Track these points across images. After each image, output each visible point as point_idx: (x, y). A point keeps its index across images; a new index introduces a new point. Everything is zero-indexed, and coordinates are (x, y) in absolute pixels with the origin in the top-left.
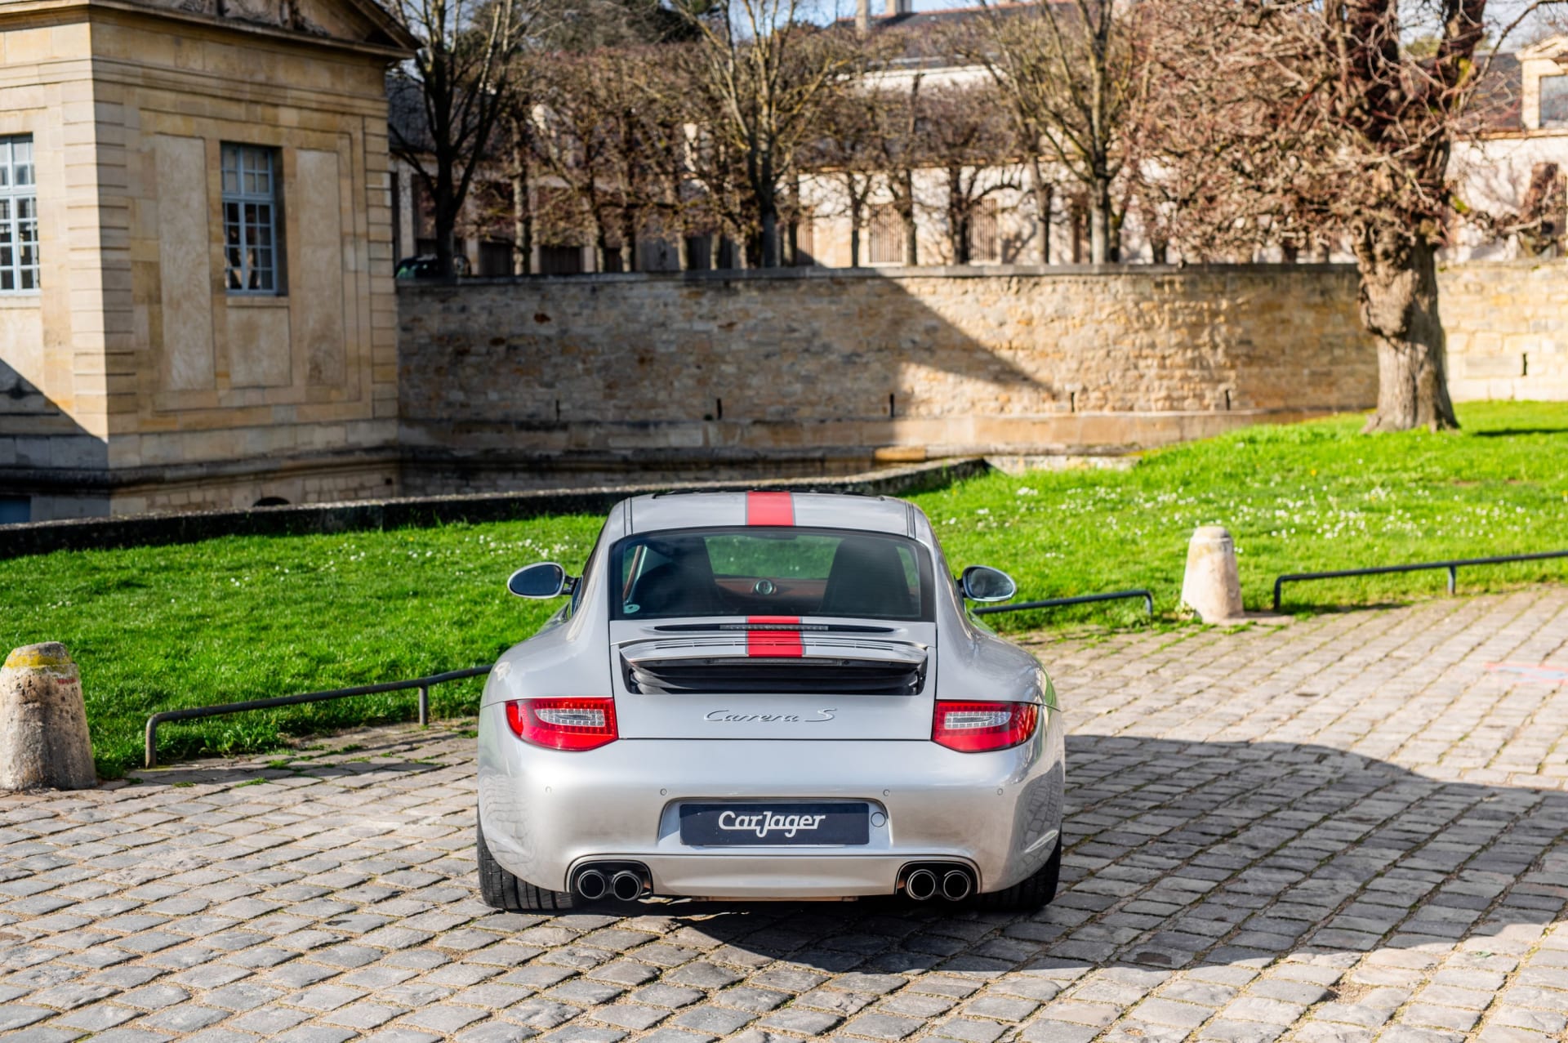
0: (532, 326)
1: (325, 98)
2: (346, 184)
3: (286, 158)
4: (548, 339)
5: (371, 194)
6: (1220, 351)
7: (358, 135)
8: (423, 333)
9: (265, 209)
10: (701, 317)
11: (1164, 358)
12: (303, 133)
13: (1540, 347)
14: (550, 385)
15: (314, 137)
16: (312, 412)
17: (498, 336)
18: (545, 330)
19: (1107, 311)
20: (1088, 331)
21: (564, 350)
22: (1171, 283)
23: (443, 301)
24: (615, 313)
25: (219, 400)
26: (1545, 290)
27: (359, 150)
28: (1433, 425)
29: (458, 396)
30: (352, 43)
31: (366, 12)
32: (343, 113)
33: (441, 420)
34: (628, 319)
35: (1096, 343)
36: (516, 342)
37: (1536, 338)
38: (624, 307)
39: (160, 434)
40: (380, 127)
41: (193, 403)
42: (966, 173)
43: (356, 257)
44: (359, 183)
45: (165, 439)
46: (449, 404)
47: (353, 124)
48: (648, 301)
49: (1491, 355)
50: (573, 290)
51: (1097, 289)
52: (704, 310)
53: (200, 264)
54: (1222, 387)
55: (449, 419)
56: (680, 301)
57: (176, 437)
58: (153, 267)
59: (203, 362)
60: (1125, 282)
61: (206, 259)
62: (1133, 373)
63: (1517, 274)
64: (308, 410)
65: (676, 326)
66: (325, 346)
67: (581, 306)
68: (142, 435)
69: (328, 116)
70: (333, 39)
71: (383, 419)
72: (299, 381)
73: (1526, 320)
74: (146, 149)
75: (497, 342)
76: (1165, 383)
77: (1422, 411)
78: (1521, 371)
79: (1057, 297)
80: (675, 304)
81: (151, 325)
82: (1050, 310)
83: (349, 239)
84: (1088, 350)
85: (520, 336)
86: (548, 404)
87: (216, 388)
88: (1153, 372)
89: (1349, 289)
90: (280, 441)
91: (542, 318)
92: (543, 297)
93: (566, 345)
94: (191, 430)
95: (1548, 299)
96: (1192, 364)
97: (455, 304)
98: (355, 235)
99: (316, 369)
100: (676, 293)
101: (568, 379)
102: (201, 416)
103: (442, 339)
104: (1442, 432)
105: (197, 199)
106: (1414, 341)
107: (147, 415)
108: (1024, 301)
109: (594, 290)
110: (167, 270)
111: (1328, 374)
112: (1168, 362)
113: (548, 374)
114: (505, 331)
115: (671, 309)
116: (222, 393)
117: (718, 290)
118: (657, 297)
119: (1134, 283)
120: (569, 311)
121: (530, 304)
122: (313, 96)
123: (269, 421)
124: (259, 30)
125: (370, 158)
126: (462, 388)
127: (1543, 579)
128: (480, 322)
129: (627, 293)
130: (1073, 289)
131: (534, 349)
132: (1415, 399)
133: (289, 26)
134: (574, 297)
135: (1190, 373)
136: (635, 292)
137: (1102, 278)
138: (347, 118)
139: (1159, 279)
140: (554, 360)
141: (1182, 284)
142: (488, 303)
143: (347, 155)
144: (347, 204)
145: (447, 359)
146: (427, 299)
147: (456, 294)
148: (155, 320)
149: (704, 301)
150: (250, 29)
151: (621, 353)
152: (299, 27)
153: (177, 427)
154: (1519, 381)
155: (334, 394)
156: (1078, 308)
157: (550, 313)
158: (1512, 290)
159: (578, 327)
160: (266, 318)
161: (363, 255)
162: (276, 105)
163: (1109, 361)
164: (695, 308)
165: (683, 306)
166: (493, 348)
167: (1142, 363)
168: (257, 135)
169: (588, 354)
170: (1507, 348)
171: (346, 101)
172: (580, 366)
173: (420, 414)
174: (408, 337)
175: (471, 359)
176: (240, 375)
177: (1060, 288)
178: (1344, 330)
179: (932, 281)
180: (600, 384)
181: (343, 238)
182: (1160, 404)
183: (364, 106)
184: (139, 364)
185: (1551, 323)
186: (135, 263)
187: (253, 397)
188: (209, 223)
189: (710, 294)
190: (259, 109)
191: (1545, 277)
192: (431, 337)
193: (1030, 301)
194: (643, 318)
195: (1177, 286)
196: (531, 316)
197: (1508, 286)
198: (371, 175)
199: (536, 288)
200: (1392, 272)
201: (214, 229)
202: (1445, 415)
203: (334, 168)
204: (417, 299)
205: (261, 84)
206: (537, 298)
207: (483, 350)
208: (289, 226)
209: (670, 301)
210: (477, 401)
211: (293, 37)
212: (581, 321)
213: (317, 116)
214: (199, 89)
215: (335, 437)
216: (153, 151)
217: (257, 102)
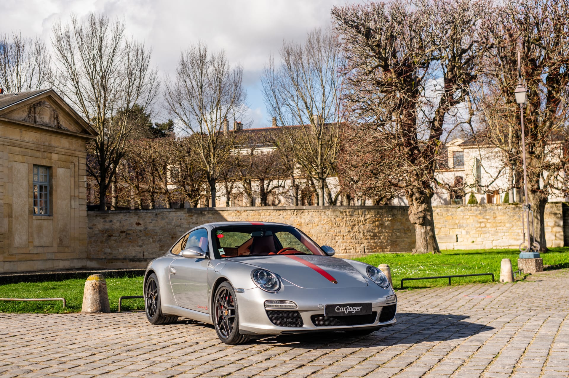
0: (135, 227)
1: (67, 151)
2: (72, 179)
3: (54, 170)
4: (141, 231)
5: (80, 183)
6: (361, 234)
7: (77, 163)
8: (97, 229)
9: (46, 187)
10: (192, 223)
11: (344, 236)
12: (59, 162)
13: (461, 233)
14: (141, 246)
15: (63, 164)
16: (59, 256)
17: (123, 230)
18: (139, 228)
19: (325, 221)
20: (319, 227)
21: (146, 235)
22: (345, 212)
23: (104, 219)
24: (163, 222)
25: (30, 251)
26: (462, 214)
27: (77, 168)
28: (433, 252)
29: (109, 251)
30: (76, 133)
31: (81, 123)
32: (72, 156)
33: (102, 259)
34: (168, 224)
35: (322, 231)
36: (129, 232)
37: (460, 230)
38: (167, 220)
39: (10, 262)
40: (84, 161)
41: (21, 252)
42: (266, 182)
43: (75, 204)
44: (77, 179)
45: (12, 263)
46: (105, 253)
47: (75, 159)
48: (174, 218)
49: (446, 235)
50: (149, 215)
51: (322, 214)
52: (194, 221)
53: (25, 205)
54: (362, 245)
55: (105, 259)
56: (185, 218)
57: (15, 263)
58: (10, 205)
59: (25, 238)
60: (331, 211)
61: (27, 203)
62: (334, 241)
63: (453, 210)
64: (58, 255)
65: (184, 226)
66: (64, 233)
67: (152, 220)
68: (4, 262)
69: (67, 157)
70: (71, 132)
71: (82, 259)
72: (55, 245)
73: (456, 224)
74: (10, 166)
75: (122, 232)
76: (344, 244)
77: (429, 247)
78: (456, 240)
79: (309, 216)
80: (184, 219)
81: (9, 224)
82: (307, 221)
83: (72, 198)
84: (320, 233)
85: (131, 230)
86: (140, 253)
87: (28, 247)
88: (341, 240)
89: (401, 214)
90: (49, 265)
91: (138, 224)
92: (139, 217)
93: (147, 233)
94: (20, 261)
95: (463, 217)
96: (352, 238)
97: (108, 219)
98: (75, 196)
99: (61, 240)
100: (185, 215)
101: (147, 244)
102: (23, 256)
103: (103, 232)
104: (436, 254)
105: (25, 183)
106: (426, 226)
107: (6, 255)
108: (299, 218)
109: (156, 214)
110: (15, 206)
111: (396, 241)
112: (345, 237)
113: (140, 242)
114: (125, 229)
115: (182, 220)
116: (30, 248)
117: (198, 214)
118: (178, 216)
119: (334, 212)
120: (148, 221)
121: (134, 219)
122: (63, 150)
123: (45, 258)
124: (47, 128)
125: (80, 171)
126: (110, 247)
127: (475, 282)
128: (116, 225)
129: (167, 215)
130: (315, 214)
131: (135, 234)
132: (427, 244)
133: (56, 127)
134: (149, 217)
135: (352, 241)
136: (170, 215)
137: (324, 210)
138: (74, 157)
139: (342, 210)
140: (142, 238)
141: (349, 212)
142: (120, 219)
143: (73, 170)
144: (72, 186)
145: (105, 238)
146: (98, 218)
147: (108, 216)
148: (10, 223)
149: (194, 218)
150: (45, 128)
151: (166, 235)
152: (59, 127)
153: (16, 259)
154: (455, 244)
155: (66, 250)
156: (316, 220)
157: (141, 222)
158: (452, 214)
159: (151, 227)
160: (45, 223)
161: (77, 203)
162: (51, 153)
163: (326, 237)
164: (191, 220)
165: (187, 219)
166: (121, 234)
167: (337, 238)
168: (45, 163)
169: (154, 236)
170: (451, 233)
171: (73, 152)
172: (151, 240)
173: (95, 257)
174: (91, 231)
175: (113, 238)
176: (36, 243)
177: (310, 213)
178: (400, 227)
179: (269, 211)
180: (158, 246)
181: (71, 197)
182: (343, 251)
183: (79, 154)
184: (4, 238)
185: (464, 225)
186: (5, 204)
187: (40, 250)
188: (29, 191)
189: (196, 215)
190: (46, 154)
191: (462, 211)
192: (99, 231)
193: (301, 218)
194: (173, 224)
195: (347, 213)
196: (135, 224)
197: (451, 213)
198: (80, 177)
199: (136, 214)
200: (418, 204)
201: (30, 193)
202: (436, 249)
203: (69, 174)
204: (94, 218)
205: (47, 146)
206: (137, 217)
207: (118, 235)
208: (54, 193)
209: (182, 218)
210: (115, 252)
211: (58, 131)
212: (152, 225)
213: (64, 156)
214: (27, 147)
215: (66, 264)
216: (12, 167)
217: (45, 152)
